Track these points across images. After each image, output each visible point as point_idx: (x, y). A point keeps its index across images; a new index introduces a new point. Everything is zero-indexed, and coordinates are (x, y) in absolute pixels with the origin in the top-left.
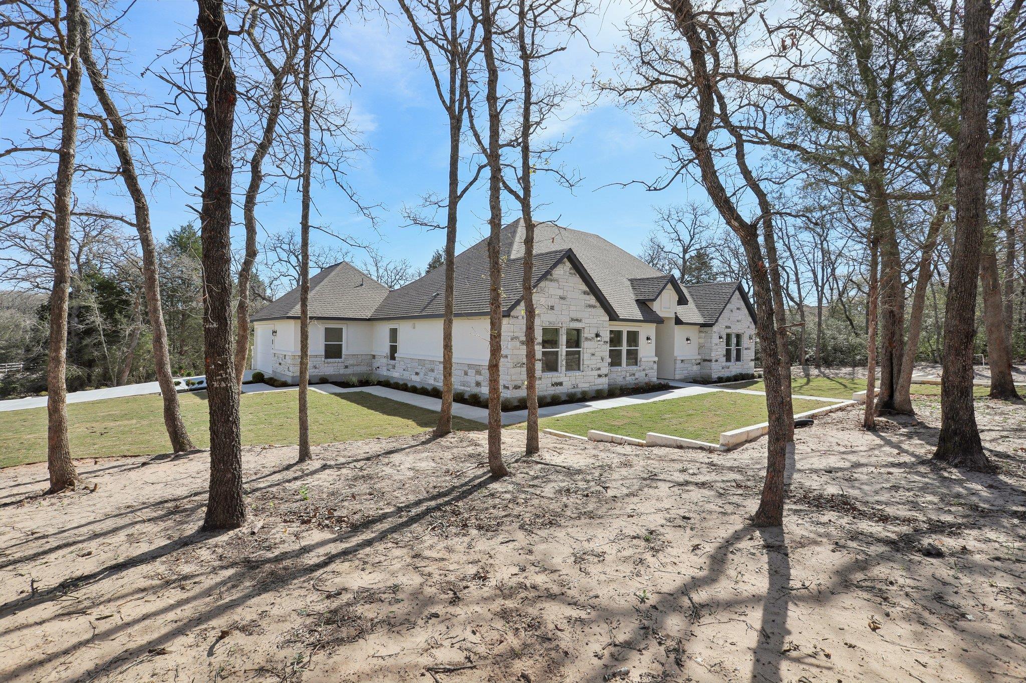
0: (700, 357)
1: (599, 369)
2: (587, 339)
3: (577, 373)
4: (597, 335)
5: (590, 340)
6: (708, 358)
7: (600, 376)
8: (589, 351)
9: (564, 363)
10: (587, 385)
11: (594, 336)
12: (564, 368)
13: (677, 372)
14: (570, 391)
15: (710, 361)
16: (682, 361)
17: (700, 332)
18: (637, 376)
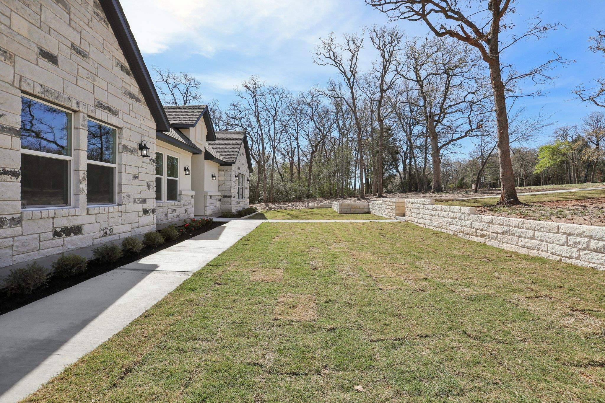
0: (220, 194)
1: (144, 201)
2: (125, 148)
3: (111, 208)
4: (142, 147)
5: (131, 151)
6: (227, 194)
7: (145, 212)
8: (130, 170)
9: (84, 186)
10: (128, 228)
11: (136, 146)
12: (83, 198)
13: (208, 208)
14: (97, 242)
15: (230, 197)
16: (211, 196)
17: (220, 170)
18: (177, 213)
